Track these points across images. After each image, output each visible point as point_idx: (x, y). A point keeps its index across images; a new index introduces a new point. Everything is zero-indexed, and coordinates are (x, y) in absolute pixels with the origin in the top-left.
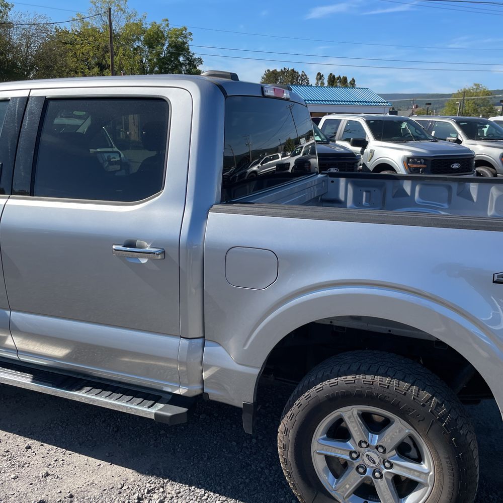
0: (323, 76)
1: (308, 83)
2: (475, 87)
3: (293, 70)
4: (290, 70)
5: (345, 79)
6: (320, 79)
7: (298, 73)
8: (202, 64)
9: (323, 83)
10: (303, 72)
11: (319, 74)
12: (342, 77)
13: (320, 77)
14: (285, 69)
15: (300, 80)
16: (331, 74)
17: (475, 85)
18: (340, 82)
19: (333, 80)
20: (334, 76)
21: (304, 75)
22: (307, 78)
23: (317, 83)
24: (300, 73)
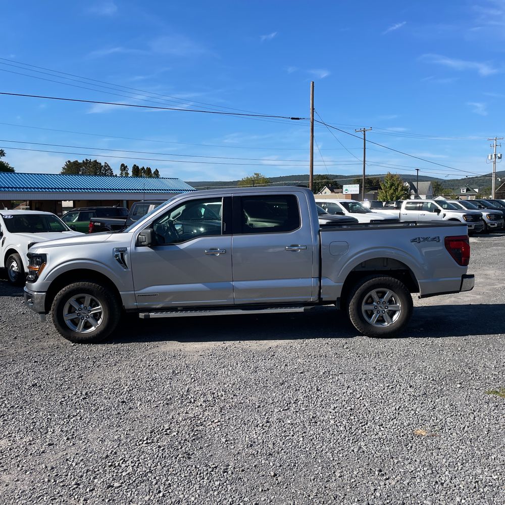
0: (126, 167)
1: (112, 175)
2: (255, 176)
3: (96, 161)
4: (92, 161)
5: (149, 170)
6: (125, 170)
7: (100, 164)
8: (4, 155)
9: (127, 174)
10: (105, 163)
11: (123, 165)
12: (145, 168)
13: (124, 167)
14: (87, 160)
15: (103, 170)
16: (135, 165)
17: (255, 174)
18: (144, 172)
19: (137, 171)
20: (138, 167)
21: (107, 165)
22: (110, 169)
23: (122, 173)
24: (103, 164)
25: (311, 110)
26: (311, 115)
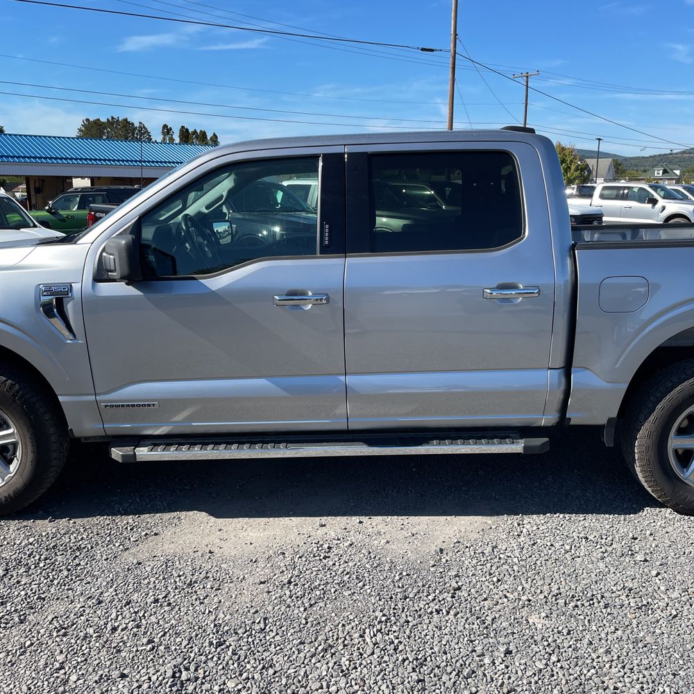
0: (171, 129)
1: (150, 140)
3: (126, 120)
4: (120, 120)
5: (204, 134)
6: (168, 133)
7: (133, 124)
9: (172, 140)
10: (140, 123)
11: (165, 126)
12: (198, 132)
13: (167, 130)
14: (113, 118)
15: (137, 134)
16: (183, 127)
18: (197, 137)
19: (186, 136)
20: (187, 130)
21: (142, 127)
22: (147, 132)
23: (164, 139)
24: (137, 125)
25: (452, 37)
26: (452, 45)
